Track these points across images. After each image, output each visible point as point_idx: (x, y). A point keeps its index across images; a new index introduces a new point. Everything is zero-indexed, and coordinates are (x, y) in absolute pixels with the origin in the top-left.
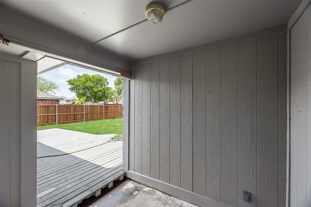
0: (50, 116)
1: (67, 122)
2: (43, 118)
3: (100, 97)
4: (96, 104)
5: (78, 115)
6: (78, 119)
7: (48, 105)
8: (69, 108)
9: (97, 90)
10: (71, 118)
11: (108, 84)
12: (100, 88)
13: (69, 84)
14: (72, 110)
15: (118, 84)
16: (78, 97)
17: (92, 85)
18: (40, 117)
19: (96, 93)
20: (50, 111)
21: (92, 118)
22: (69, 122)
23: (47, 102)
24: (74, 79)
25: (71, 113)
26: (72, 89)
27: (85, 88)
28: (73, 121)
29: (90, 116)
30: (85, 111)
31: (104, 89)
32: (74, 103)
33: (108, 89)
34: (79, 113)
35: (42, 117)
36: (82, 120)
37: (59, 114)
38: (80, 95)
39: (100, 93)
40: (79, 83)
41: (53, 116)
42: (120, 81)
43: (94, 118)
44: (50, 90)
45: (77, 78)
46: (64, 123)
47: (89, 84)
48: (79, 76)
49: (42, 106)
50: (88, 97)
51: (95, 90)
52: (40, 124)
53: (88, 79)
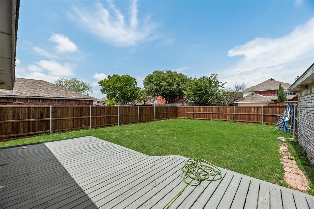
0: (84, 119)
1: (101, 126)
2: (76, 122)
3: (129, 98)
4: (125, 105)
5: (112, 118)
6: (112, 122)
7: (81, 106)
8: (103, 110)
9: (126, 91)
10: (105, 122)
11: (137, 84)
12: (129, 88)
13: (100, 86)
14: (106, 112)
15: (148, 84)
16: (108, 97)
17: (121, 85)
18: (73, 121)
19: (125, 94)
20: (83, 114)
21: (127, 122)
22: (103, 126)
23: (81, 103)
24: (104, 80)
25: (105, 116)
26: (103, 91)
27: (115, 89)
28: (107, 125)
29: (124, 119)
30: (119, 113)
31: (133, 89)
32: (104, 104)
33: (138, 89)
34: (114, 115)
35: (75, 120)
36: (116, 124)
37: (93, 117)
38: (110, 96)
39: (129, 94)
40: (109, 83)
41: (86, 119)
42: (150, 80)
43: (128, 121)
44: (84, 92)
45: (107, 79)
46: (98, 127)
47: (119, 84)
48: (110, 76)
49: (76, 107)
50: (117, 98)
51: (125, 90)
52: (73, 128)
53: (118, 80)
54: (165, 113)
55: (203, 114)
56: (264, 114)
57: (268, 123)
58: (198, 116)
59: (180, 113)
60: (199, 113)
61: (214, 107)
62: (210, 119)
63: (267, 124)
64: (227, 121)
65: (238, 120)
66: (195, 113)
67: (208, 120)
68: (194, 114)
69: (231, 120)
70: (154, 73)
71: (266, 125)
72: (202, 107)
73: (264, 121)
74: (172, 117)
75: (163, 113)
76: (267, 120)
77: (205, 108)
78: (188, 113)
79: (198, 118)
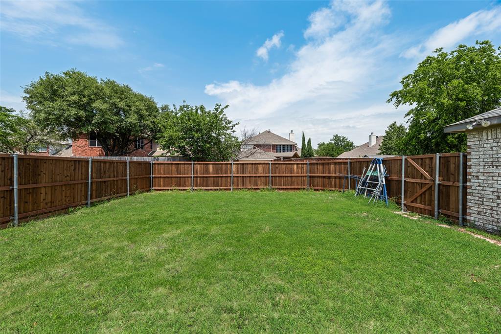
54: (122, 180)
55: (215, 178)
56: (310, 175)
57: (316, 188)
58: (204, 182)
59: (158, 177)
60: (206, 177)
61: (235, 164)
62: (228, 187)
63: (315, 190)
64: (258, 189)
65: (276, 187)
66: (196, 177)
67: (225, 189)
68: (195, 179)
69: (265, 187)
70: (66, 74)
71: (315, 192)
72: (212, 164)
73: (310, 185)
74: (141, 189)
75: (115, 179)
76: (316, 183)
77: (217, 166)
78: (180, 177)
79: (203, 187)
